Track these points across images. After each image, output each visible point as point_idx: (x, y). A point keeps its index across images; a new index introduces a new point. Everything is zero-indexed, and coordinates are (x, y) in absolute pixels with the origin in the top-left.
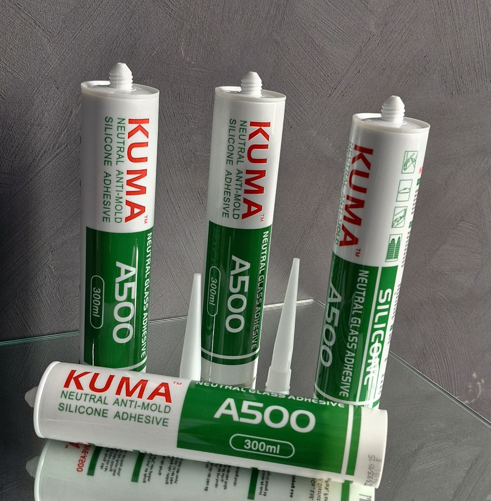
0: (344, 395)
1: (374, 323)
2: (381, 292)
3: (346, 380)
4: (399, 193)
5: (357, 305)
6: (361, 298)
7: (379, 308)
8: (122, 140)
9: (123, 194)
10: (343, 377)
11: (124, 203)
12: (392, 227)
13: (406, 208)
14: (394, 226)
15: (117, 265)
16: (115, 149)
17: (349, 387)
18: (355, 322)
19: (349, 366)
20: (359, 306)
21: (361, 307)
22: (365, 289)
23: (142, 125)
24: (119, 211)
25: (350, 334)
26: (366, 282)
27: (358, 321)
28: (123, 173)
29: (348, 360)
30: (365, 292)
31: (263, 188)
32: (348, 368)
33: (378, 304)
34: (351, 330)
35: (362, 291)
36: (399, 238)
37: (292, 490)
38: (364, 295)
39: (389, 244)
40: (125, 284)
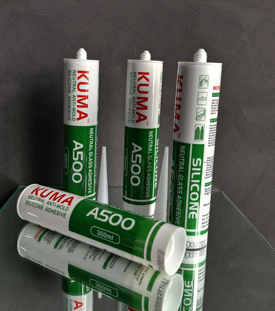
0: (177, 224)
1: (191, 179)
2: (194, 159)
3: (178, 214)
4: (198, 99)
5: (180, 167)
6: (182, 162)
7: (193, 169)
8: (75, 81)
9: (76, 107)
10: (176, 211)
11: (76, 111)
12: (196, 120)
13: (205, 109)
14: (198, 120)
15: (74, 142)
16: (72, 85)
17: (180, 218)
18: (180, 177)
19: (179, 205)
20: (182, 167)
21: (183, 168)
22: (184, 157)
23: (85, 74)
24: (74, 115)
25: (178, 185)
26: (184, 153)
27: (182, 177)
28: (75, 96)
29: (178, 201)
30: (184, 159)
31: (147, 107)
32: (179, 206)
33: (192, 167)
34: (179, 182)
35: (182, 158)
36: (202, 127)
37: (126, 268)
38: (184, 161)
39: (196, 130)
40: (77, 152)
